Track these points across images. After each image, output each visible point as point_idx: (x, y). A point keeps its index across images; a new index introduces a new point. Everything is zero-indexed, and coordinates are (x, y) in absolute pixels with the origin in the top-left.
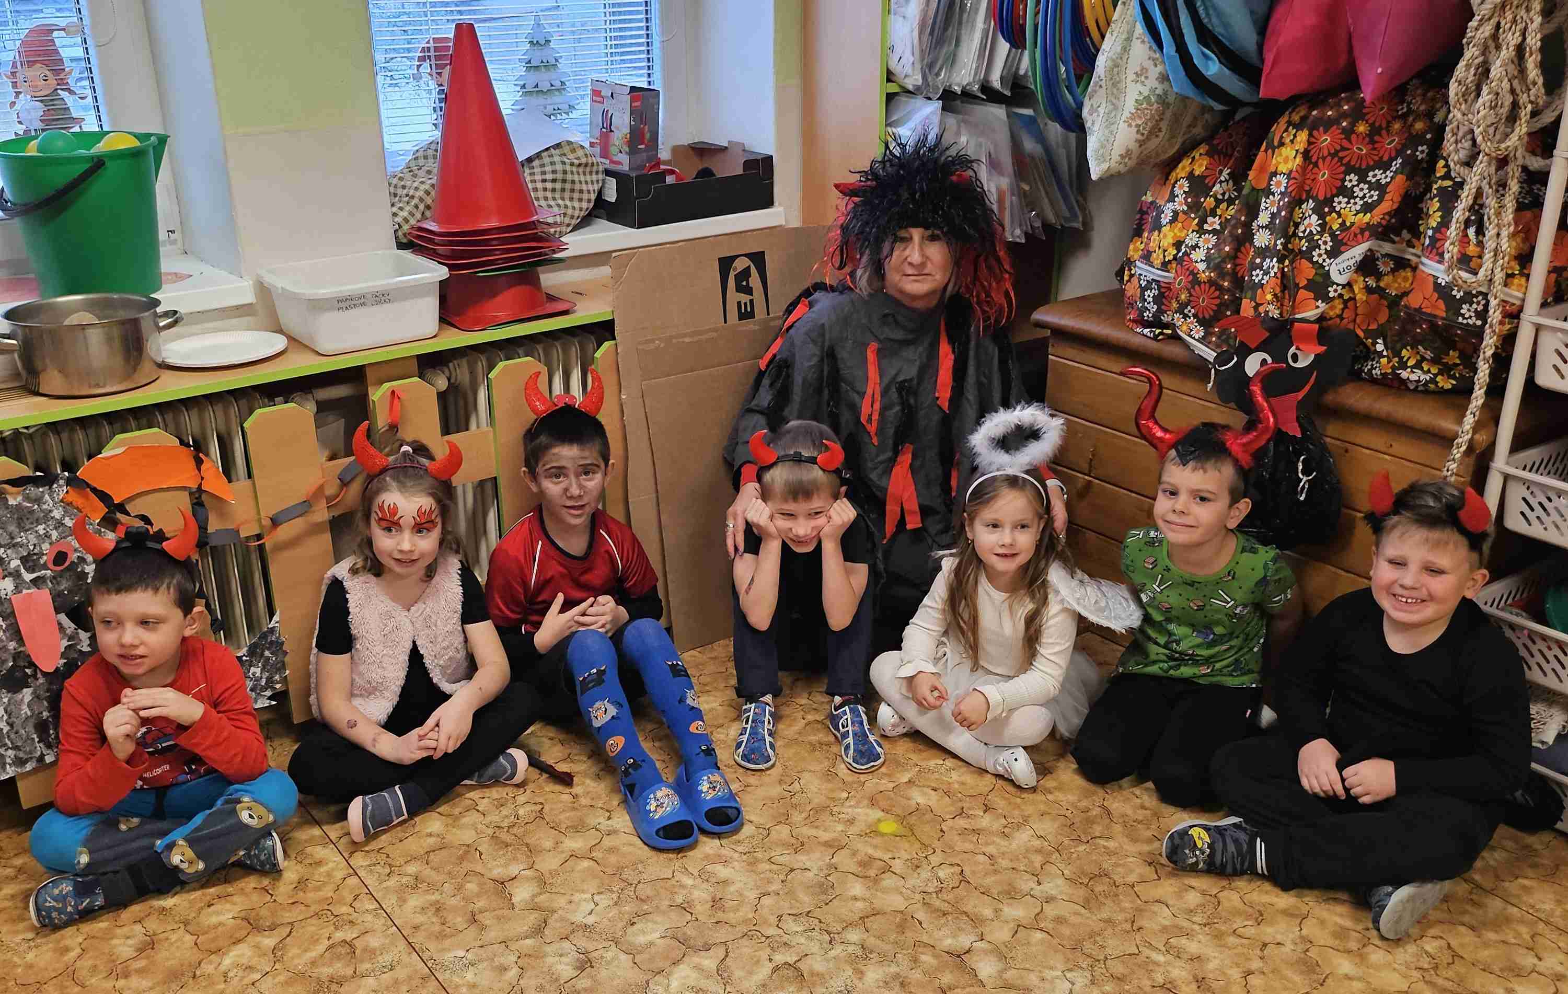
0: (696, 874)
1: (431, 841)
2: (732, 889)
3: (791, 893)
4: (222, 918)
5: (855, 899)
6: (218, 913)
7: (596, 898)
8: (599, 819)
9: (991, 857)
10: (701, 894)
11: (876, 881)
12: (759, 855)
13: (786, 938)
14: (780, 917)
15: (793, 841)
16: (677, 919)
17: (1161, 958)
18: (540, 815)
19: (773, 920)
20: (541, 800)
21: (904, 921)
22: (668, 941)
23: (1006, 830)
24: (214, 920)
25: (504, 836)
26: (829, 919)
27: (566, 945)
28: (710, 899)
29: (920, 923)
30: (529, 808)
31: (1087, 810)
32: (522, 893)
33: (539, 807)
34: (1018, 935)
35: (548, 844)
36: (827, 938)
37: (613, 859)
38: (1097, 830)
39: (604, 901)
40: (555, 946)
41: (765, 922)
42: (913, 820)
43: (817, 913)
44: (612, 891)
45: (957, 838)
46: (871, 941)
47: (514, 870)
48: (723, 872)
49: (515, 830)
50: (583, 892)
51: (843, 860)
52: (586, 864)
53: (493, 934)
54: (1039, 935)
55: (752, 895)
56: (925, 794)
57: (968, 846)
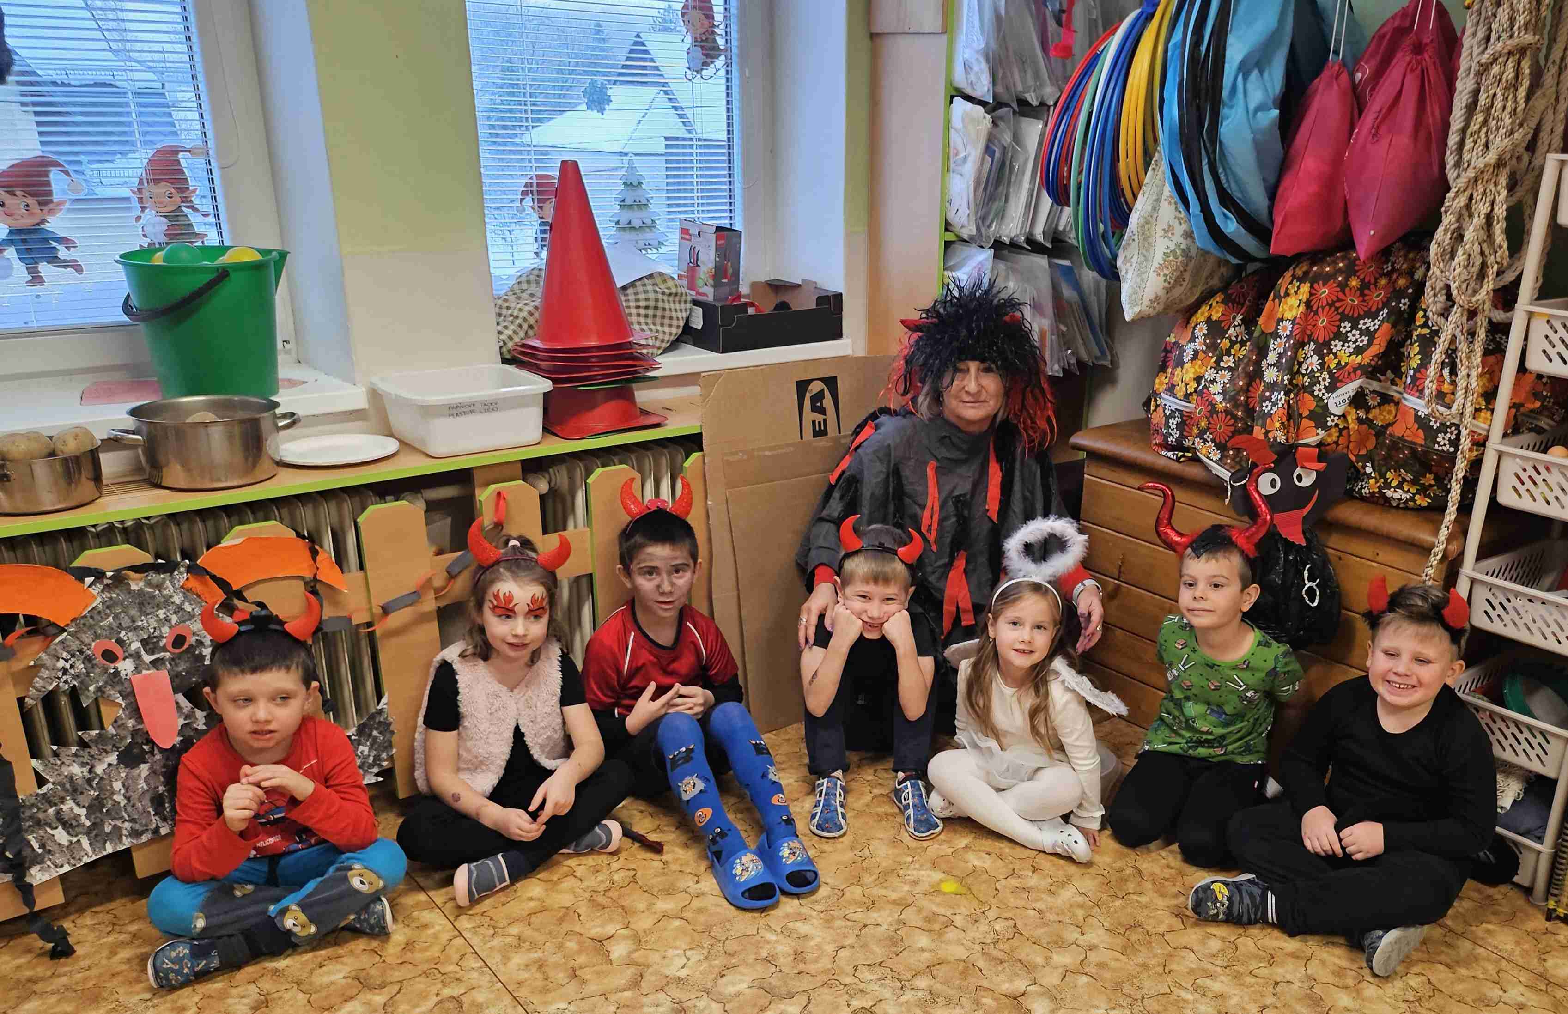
0: (779, 930)
1: (532, 904)
2: (812, 943)
3: (864, 946)
4: (333, 978)
5: (922, 950)
6: (329, 973)
7: (688, 953)
8: (688, 882)
9: (1040, 912)
10: (783, 948)
11: (940, 934)
12: (835, 913)
13: (862, 986)
14: (856, 968)
15: (865, 900)
16: (761, 971)
17: (1189, 997)
18: (634, 880)
19: (849, 969)
20: (633, 866)
21: (967, 968)
22: (755, 990)
23: (1052, 888)
24: (326, 980)
25: (601, 899)
26: (899, 968)
27: (661, 996)
28: (792, 952)
29: (981, 970)
30: (622, 874)
31: (1121, 870)
32: (618, 951)
33: (632, 873)
34: (1067, 979)
35: (641, 906)
36: (899, 985)
37: (702, 918)
38: (1131, 887)
39: (696, 956)
40: (651, 997)
41: (843, 972)
42: (969, 880)
43: (889, 963)
44: (703, 948)
45: (1009, 895)
46: (938, 987)
47: (610, 929)
48: (802, 928)
49: (610, 894)
50: (676, 948)
51: (910, 915)
52: (677, 923)
53: (592, 988)
54: (1085, 979)
55: (830, 948)
56: (980, 858)
57: (1021, 903)
